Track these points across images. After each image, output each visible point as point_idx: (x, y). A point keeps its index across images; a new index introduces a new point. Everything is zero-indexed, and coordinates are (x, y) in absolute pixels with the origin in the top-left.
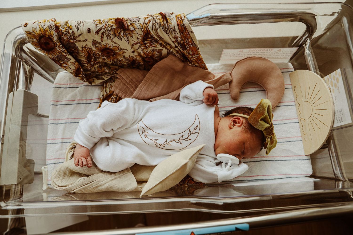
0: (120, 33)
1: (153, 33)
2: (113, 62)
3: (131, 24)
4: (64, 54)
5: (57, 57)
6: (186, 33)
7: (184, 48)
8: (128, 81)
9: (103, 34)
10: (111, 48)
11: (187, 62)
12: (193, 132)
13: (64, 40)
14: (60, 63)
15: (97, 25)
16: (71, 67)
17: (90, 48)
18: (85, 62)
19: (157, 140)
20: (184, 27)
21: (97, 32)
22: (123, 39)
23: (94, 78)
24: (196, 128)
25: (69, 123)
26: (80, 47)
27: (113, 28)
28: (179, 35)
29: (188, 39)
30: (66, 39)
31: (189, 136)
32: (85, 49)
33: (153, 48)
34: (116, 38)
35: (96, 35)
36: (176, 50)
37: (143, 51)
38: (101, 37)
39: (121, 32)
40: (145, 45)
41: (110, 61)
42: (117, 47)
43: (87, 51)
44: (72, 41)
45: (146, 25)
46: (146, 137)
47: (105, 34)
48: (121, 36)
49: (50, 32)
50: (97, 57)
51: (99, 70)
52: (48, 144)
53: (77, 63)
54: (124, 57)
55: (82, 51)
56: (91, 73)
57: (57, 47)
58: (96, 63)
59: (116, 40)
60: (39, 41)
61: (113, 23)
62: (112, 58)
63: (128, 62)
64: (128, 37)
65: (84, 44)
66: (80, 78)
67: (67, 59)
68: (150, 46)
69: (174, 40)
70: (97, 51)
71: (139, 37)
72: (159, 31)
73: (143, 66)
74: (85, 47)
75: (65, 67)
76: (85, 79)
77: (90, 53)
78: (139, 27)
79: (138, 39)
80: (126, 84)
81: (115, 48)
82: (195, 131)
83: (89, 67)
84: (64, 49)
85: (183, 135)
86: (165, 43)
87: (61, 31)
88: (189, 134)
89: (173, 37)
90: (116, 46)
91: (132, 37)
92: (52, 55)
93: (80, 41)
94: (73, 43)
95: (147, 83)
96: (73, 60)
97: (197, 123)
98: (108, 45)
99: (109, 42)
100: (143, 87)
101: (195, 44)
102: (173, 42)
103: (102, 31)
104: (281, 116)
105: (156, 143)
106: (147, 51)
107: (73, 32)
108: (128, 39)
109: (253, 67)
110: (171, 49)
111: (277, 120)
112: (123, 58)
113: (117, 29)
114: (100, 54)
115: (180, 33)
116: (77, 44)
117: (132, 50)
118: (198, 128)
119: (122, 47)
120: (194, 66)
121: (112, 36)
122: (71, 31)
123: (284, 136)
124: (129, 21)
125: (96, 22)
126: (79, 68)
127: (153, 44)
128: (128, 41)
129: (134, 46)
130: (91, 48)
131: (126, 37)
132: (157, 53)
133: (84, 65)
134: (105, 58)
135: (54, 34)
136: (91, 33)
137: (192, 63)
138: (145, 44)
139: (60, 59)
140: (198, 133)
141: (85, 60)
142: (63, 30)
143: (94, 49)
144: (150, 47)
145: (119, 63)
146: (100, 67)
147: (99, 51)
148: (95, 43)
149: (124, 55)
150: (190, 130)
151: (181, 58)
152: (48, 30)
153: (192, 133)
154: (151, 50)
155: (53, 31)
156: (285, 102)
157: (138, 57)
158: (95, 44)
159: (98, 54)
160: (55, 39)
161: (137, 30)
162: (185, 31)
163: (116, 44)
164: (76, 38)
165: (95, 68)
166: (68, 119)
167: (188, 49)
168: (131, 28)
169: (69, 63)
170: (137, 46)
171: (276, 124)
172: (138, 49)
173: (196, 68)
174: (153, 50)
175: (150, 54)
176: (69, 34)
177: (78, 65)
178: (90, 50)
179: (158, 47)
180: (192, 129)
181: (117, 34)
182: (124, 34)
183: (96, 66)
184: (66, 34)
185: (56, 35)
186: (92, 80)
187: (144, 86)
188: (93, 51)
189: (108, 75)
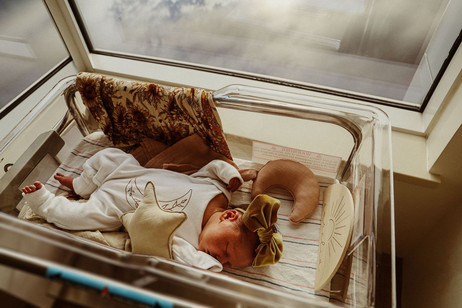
0: (149, 97)
1: (178, 102)
2: (143, 131)
3: (162, 91)
4: (100, 106)
5: (94, 108)
6: (209, 109)
7: (208, 127)
8: (149, 151)
9: (135, 94)
10: (142, 111)
11: (211, 145)
12: (179, 204)
13: (104, 92)
14: (95, 115)
15: (133, 86)
16: (102, 121)
17: (124, 107)
18: (116, 121)
19: (140, 201)
20: (207, 102)
21: (132, 91)
22: (152, 103)
23: (121, 141)
24: (184, 201)
25: (77, 174)
26: (115, 103)
27: (145, 90)
28: (201, 109)
29: (211, 116)
30: (106, 92)
31: (173, 207)
32: (119, 107)
33: (180, 122)
34: (146, 100)
35: (130, 94)
36: (200, 128)
37: (170, 123)
38: (134, 97)
39: (150, 95)
40: (172, 116)
41: (141, 129)
42: (147, 111)
43: (120, 109)
44: (110, 96)
45: (173, 94)
46: (130, 196)
47: (137, 95)
48: (150, 99)
49: (95, 82)
50: (129, 119)
51: (128, 134)
52: (47, 184)
53: (109, 119)
54: (153, 126)
55: (116, 108)
56: (120, 136)
57: (97, 97)
58: (127, 127)
59: (146, 102)
60: (85, 88)
61: (147, 87)
62: (142, 125)
63: (157, 134)
64: (157, 102)
65: (119, 101)
66: (108, 136)
67: (102, 111)
68: (177, 118)
69: (197, 115)
70: (129, 113)
71: (166, 105)
72: (183, 101)
73: (170, 142)
74: (119, 106)
75: (98, 120)
76: (111, 138)
77: (123, 113)
78: (167, 95)
79: (165, 106)
80: (146, 154)
81: (145, 113)
82: (182, 204)
83: (120, 128)
84: (101, 101)
85: (167, 205)
86: (188, 116)
87: (104, 84)
88: (174, 206)
89: (196, 111)
90: (145, 111)
91: (160, 103)
92: (90, 105)
93: (116, 97)
94: (110, 98)
95: (164, 156)
96: (106, 115)
97: (187, 197)
98: (139, 107)
99: (140, 104)
100: (159, 159)
101: (219, 124)
102: (196, 116)
103: (136, 91)
104: (306, 234)
105: (137, 204)
106: (174, 124)
107: (113, 87)
108: (156, 104)
109: (283, 167)
110: (194, 124)
111: (300, 238)
112: (151, 127)
113: (148, 92)
114: (132, 117)
115: (203, 108)
116: (113, 99)
117: (160, 118)
118: (186, 202)
119: (151, 113)
120: (218, 152)
121: (142, 98)
122: (111, 86)
123: (302, 259)
124: (161, 88)
125: (134, 83)
126: (110, 125)
127: (180, 117)
128: (156, 107)
129: (162, 115)
130: (125, 109)
131: (155, 101)
132: (184, 130)
133: (115, 124)
134: (136, 123)
135: (98, 85)
136: (127, 91)
137: (216, 148)
138: (172, 114)
139: (96, 110)
140: (183, 207)
141: (117, 119)
142: (106, 83)
143: (127, 110)
144: (177, 120)
145: (149, 133)
146: (130, 131)
147: (131, 114)
148: (128, 102)
149: (153, 124)
150: (176, 202)
151: (204, 138)
152: (95, 81)
153: (177, 205)
154: (177, 124)
155: (98, 82)
156: (317, 220)
157: (165, 129)
158: (128, 104)
159: (130, 116)
160: (97, 88)
161: (165, 97)
162: (208, 107)
163: (146, 108)
164: (114, 93)
165: (125, 131)
166: (79, 169)
167: (212, 128)
168: (161, 94)
169: (103, 117)
170: (164, 116)
171: (297, 243)
172: (165, 119)
173: (220, 155)
174: (180, 125)
175: (177, 129)
176: (109, 88)
177: (109, 122)
178: (123, 110)
179: (185, 123)
180: (179, 202)
181: (147, 97)
182: (153, 98)
183: (127, 130)
184: (107, 87)
185: (98, 86)
186: (118, 142)
187: (161, 158)
188: (126, 111)
189: (134, 142)
